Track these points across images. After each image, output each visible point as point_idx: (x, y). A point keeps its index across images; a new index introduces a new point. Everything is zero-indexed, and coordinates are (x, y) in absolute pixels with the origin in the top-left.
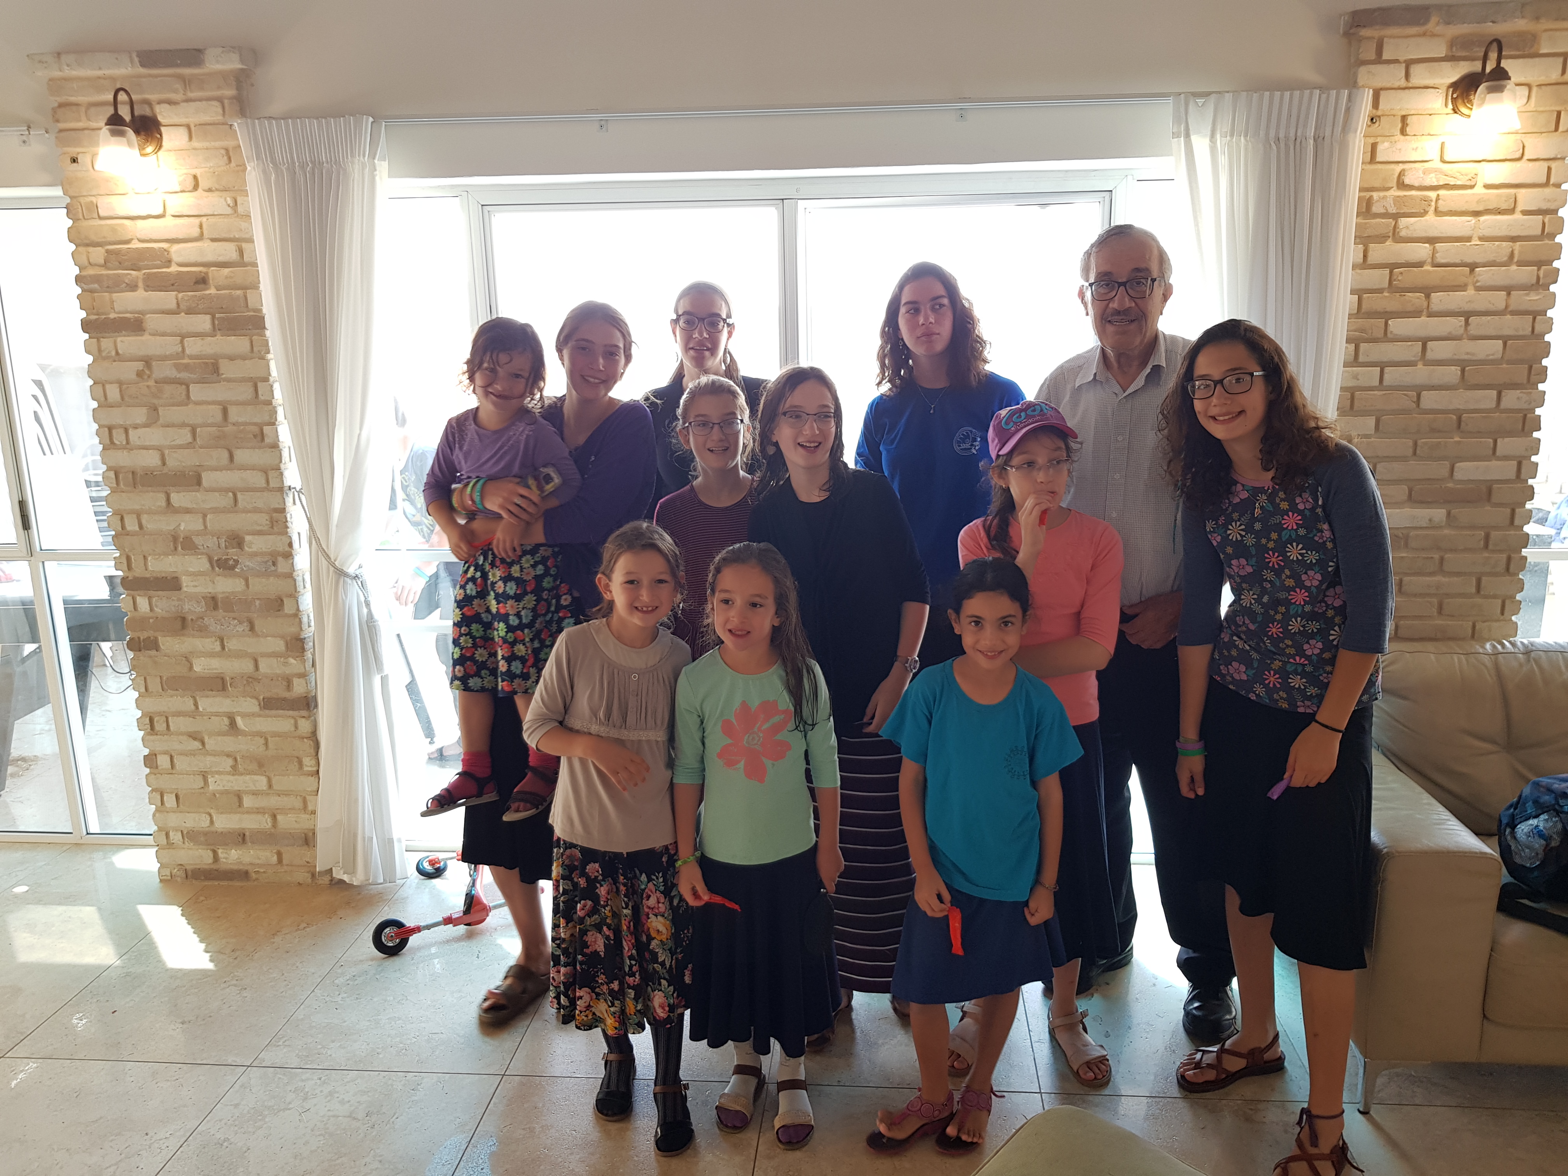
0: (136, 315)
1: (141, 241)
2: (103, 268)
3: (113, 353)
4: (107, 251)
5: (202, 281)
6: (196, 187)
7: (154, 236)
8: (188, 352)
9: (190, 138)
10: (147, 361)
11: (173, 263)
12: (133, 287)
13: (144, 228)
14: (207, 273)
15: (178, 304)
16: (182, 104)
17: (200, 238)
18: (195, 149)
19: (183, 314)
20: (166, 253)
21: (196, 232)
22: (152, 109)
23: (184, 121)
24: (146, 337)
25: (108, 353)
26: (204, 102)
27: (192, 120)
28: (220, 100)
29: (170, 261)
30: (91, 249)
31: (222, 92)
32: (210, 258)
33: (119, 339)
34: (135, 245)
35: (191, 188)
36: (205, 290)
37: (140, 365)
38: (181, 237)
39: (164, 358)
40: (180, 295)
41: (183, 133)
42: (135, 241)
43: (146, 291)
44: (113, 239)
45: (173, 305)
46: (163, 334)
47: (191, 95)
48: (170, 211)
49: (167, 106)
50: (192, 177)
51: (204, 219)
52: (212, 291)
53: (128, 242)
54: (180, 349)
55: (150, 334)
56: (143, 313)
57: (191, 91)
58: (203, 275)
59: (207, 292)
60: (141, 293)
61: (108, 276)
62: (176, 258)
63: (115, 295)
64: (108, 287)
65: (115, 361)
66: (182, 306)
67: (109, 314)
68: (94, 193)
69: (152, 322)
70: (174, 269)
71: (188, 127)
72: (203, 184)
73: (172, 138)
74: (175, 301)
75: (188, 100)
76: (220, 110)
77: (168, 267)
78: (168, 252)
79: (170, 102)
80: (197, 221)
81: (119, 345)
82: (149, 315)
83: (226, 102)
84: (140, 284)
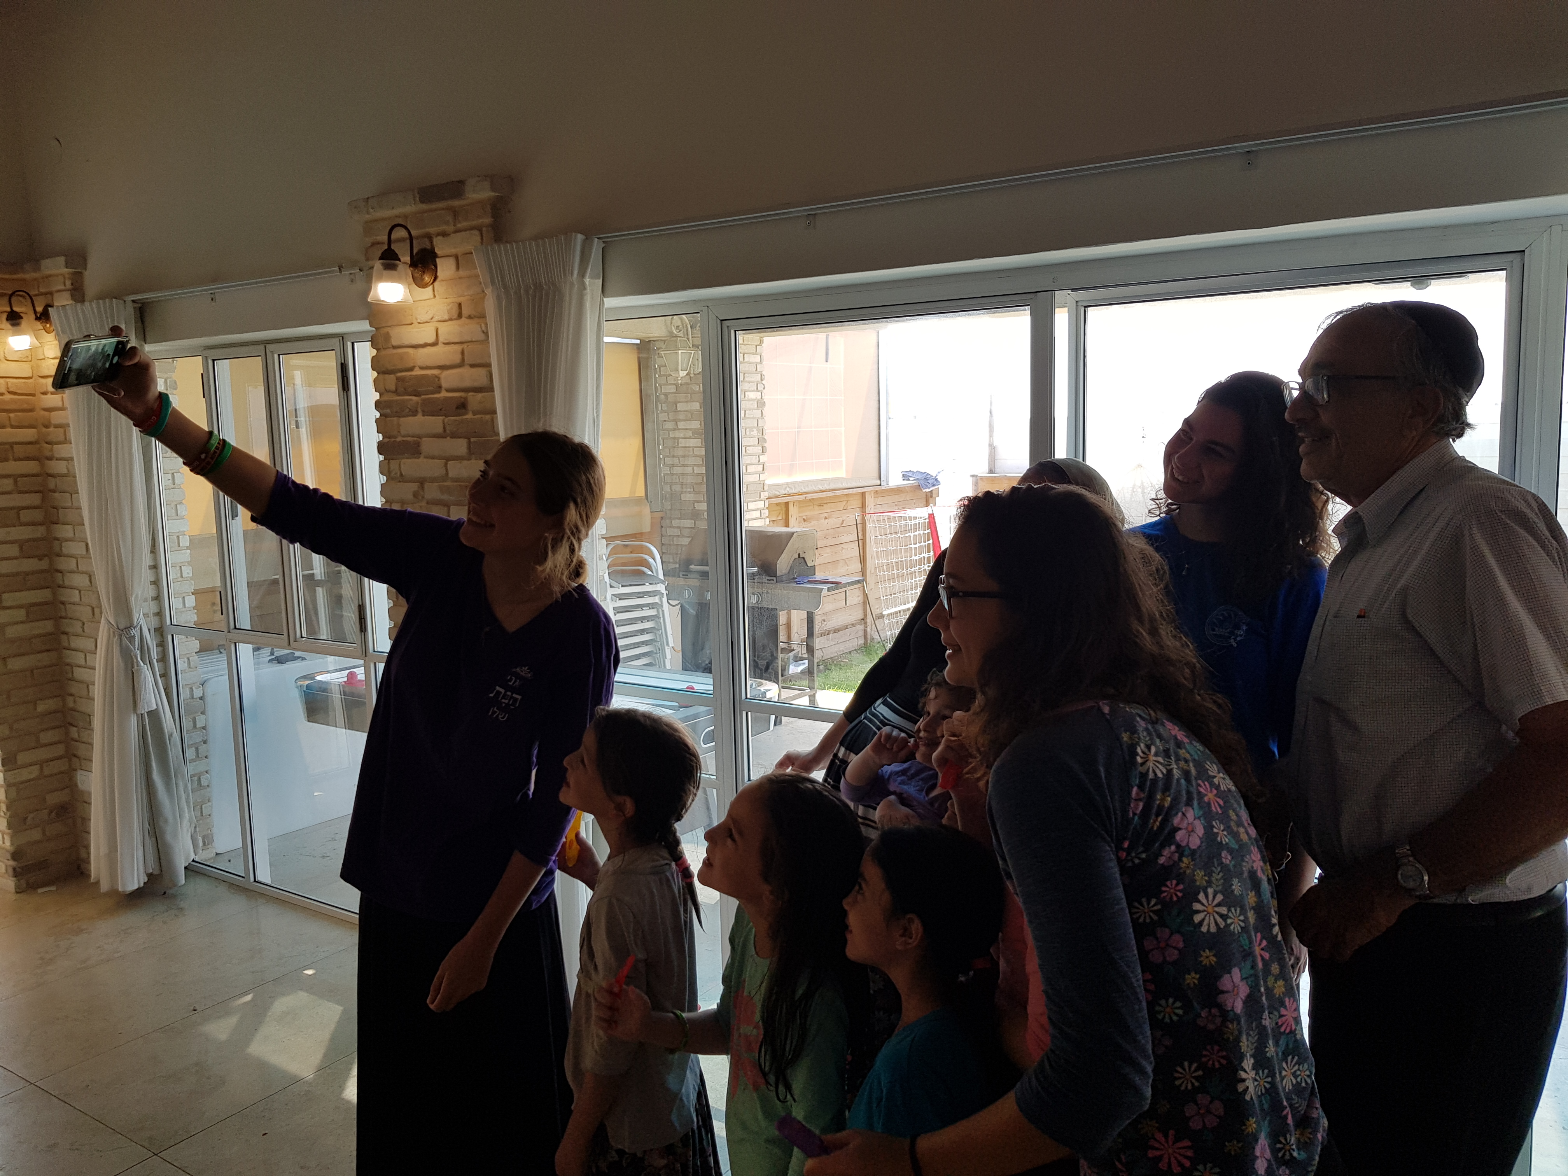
0: (415, 439)
1: (422, 368)
2: (394, 394)
3: (399, 474)
4: (398, 379)
5: (462, 406)
6: (460, 316)
7: (429, 364)
8: (450, 475)
9: (458, 268)
10: (422, 482)
11: (443, 389)
12: (414, 413)
13: (423, 356)
14: (466, 399)
15: (444, 428)
16: (453, 235)
17: (461, 365)
18: (460, 278)
19: (448, 438)
20: (437, 380)
21: (457, 359)
22: (432, 242)
23: (453, 251)
24: (421, 460)
25: (396, 473)
26: (468, 232)
27: (459, 250)
28: (479, 229)
29: (440, 387)
30: (387, 376)
31: (481, 220)
32: (468, 384)
33: (403, 460)
34: (417, 372)
35: (456, 316)
36: (464, 415)
37: (414, 486)
38: (448, 363)
39: (433, 480)
40: (446, 420)
41: (452, 262)
42: (417, 369)
43: (423, 415)
44: (399, 367)
45: (440, 430)
46: (433, 458)
47: (459, 225)
48: (441, 339)
49: (440, 238)
50: (457, 306)
51: (465, 346)
52: (469, 416)
53: (411, 369)
54: (444, 472)
55: (426, 457)
56: (420, 437)
57: (460, 222)
58: (463, 400)
59: (465, 417)
60: (420, 417)
61: (397, 401)
62: (444, 385)
63: (402, 419)
64: (396, 412)
65: (400, 482)
66: (448, 431)
67: (396, 437)
68: (390, 324)
69: (428, 445)
70: (444, 394)
71: (457, 258)
72: (466, 311)
73: (445, 268)
74: (442, 425)
75: (458, 231)
76: (479, 238)
77: (439, 393)
78: (439, 379)
79: (444, 234)
80: (458, 348)
81: (402, 466)
82: (424, 439)
83: (484, 229)
84: (419, 410)
